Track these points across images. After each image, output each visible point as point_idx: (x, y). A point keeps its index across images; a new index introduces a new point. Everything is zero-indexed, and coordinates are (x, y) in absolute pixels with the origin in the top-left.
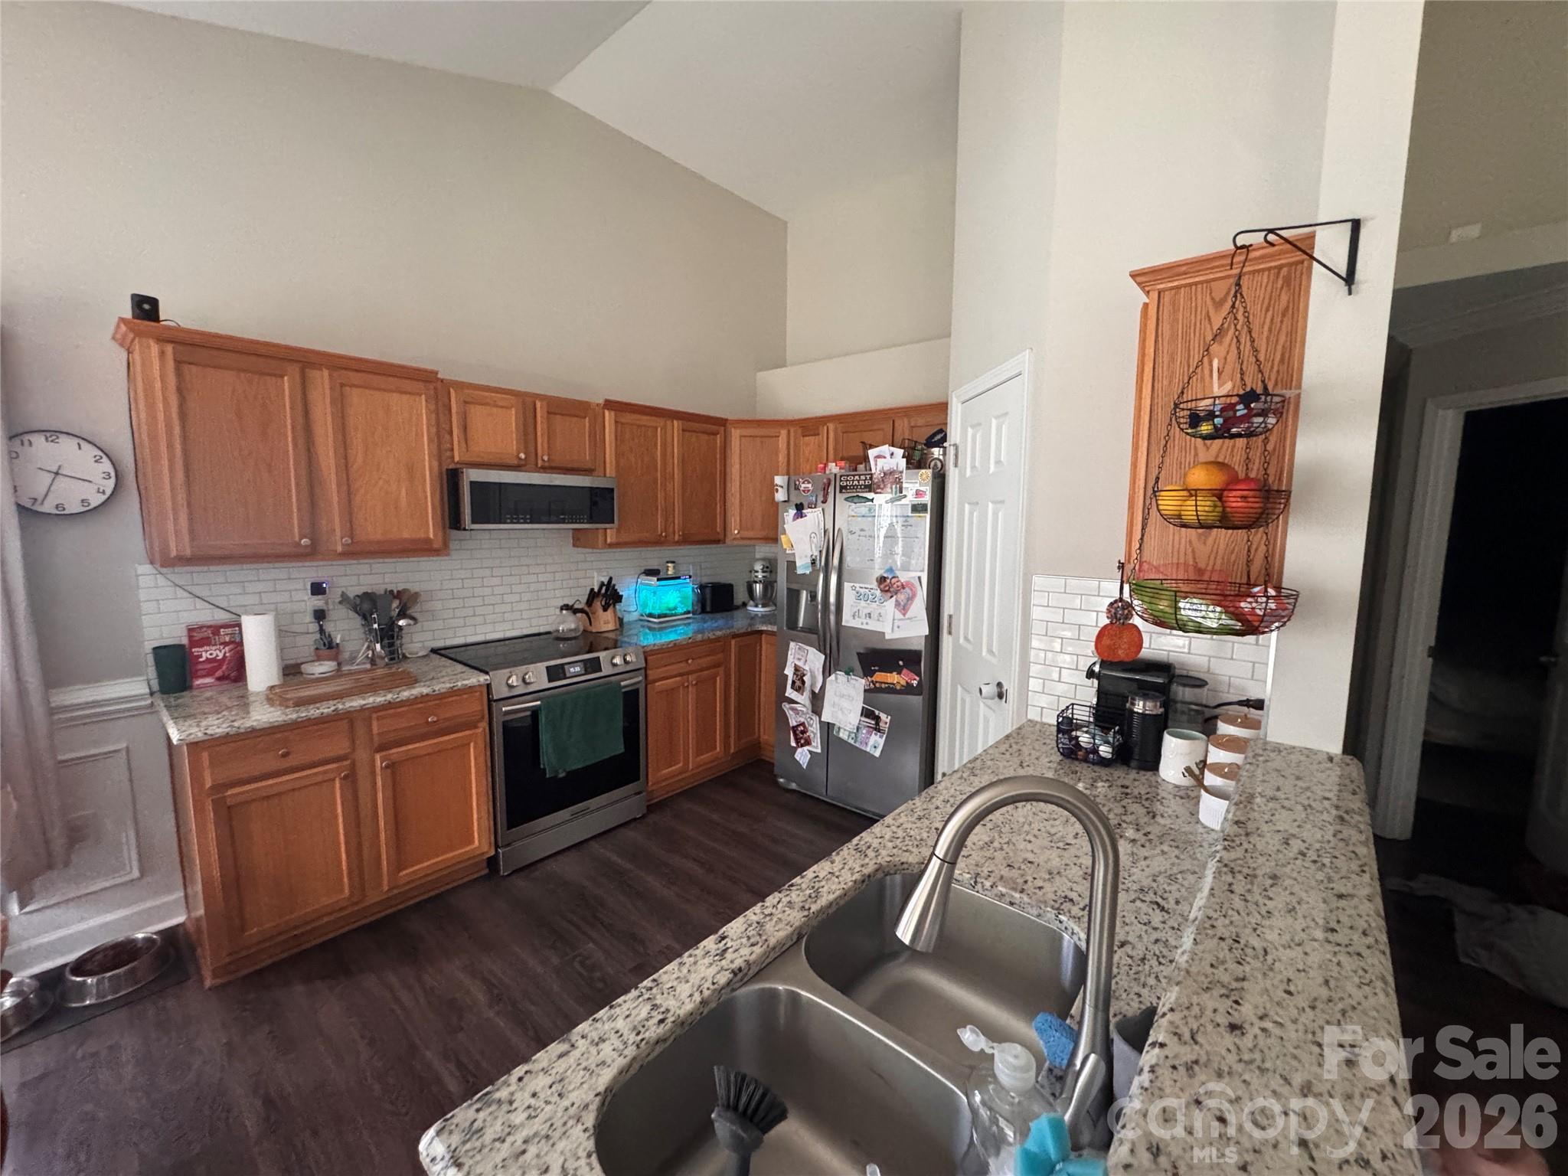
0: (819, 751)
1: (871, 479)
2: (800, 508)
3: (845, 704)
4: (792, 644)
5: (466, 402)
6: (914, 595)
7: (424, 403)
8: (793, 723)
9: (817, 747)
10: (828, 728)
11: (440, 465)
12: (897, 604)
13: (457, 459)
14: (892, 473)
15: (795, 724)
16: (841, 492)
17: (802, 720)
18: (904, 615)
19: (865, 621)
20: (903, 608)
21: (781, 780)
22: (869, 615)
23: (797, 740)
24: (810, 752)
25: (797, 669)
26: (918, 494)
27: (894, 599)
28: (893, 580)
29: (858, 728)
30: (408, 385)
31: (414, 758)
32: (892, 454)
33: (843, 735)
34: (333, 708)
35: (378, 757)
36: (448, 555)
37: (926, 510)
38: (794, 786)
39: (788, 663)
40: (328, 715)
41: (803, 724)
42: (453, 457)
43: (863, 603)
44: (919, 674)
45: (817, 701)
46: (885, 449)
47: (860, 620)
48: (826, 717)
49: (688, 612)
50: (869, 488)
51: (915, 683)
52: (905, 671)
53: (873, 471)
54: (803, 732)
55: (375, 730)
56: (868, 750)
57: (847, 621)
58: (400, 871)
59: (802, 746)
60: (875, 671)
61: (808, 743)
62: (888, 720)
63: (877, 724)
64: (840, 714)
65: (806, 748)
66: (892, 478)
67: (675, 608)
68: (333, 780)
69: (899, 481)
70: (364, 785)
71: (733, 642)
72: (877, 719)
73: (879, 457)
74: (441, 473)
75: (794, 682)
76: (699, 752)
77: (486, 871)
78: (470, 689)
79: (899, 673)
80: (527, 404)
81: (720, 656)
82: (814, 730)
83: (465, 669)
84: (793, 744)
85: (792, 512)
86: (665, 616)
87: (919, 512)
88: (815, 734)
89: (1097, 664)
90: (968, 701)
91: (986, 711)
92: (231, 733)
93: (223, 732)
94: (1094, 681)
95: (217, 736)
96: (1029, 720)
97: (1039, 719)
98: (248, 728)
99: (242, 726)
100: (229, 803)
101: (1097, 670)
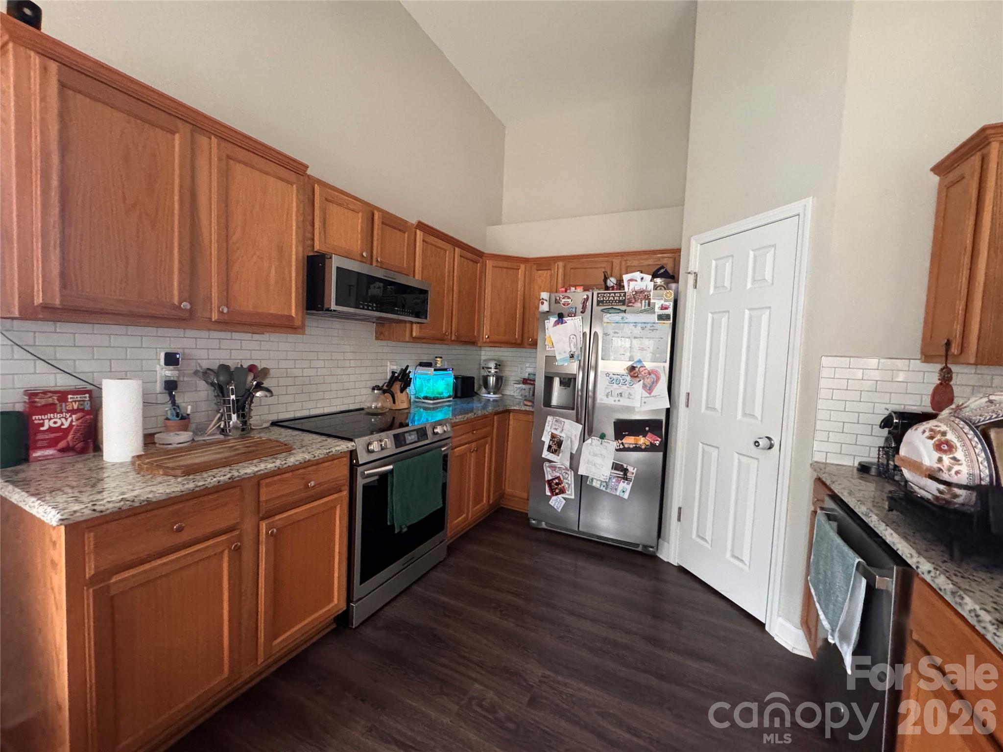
0: (573, 497)
1: (625, 296)
2: (561, 316)
3: (598, 461)
4: (549, 418)
5: (326, 199)
6: (658, 379)
7: (295, 192)
8: (548, 477)
9: (571, 495)
10: (581, 481)
11: (303, 252)
12: (644, 386)
13: (317, 248)
14: (642, 292)
15: (550, 478)
16: (598, 305)
17: (558, 475)
18: (650, 393)
19: (617, 399)
20: (649, 389)
21: (534, 522)
22: (621, 395)
23: (552, 490)
24: (565, 499)
25: (553, 436)
26: (663, 308)
27: (642, 382)
28: (641, 369)
29: (610, 478)
30: (283, 172)
31: (294, 523)
32: (642, 279)
33: (596, 484)
34: (229, 476)
35: (263, 526)
36: (303, 334)
37: (669, 319)
38: (543, 525)
39: (545, 433)
40: (226, 483)
41: (558, 478)
42: (313, 246)
43: (615, 386)
44: (661, 437)
45: (575, 460)
46: (638, 275)
47: (613, 399)
48: (581, 471)
49: (449, 397)
50: (623, 302)
51: (657, 443)
52: (649, 434)
53: (626, 290)
54: (557, 484)
55: (263, 498)
56: (618, 494)
57: (601, 399)
58: (275, 639)
59: (557, 494)
60: (626, 435)
61: (562, 491)
62: (634, 471)
63: (625, 474)
64: (593, 469)
65: (560, 496)
66: (642, 295)
67: (442, 393)
68: (223, 552)
69: (647, 298)
70: (247, 555)
71: (496, 417)
72: (625, 471)
73: (631, 280)
74: (303, 257)
75: (550, 447)
76: (475, 504)
77: (334, 626)
78: (330, 458)
79: (645, 436)
80: (370, 212)
81: (488, 429)
82: (569, 481)
83: (324, 438)
84: (548, 493)
85: (553, 319)
86: (437, 398)
87: (664, 320)
88: (569, 485)
89: (892, 417)
90: (715, 453)
91: (744, 460)
92: (124, 508)
93: (115, 507)
94: (886, 430)
95: (108, 512)
96: (816, 462)
97: (824, 461)
98: (143, 501)
99: (136, 499)
100: (113, 592)
101: (895, 421)
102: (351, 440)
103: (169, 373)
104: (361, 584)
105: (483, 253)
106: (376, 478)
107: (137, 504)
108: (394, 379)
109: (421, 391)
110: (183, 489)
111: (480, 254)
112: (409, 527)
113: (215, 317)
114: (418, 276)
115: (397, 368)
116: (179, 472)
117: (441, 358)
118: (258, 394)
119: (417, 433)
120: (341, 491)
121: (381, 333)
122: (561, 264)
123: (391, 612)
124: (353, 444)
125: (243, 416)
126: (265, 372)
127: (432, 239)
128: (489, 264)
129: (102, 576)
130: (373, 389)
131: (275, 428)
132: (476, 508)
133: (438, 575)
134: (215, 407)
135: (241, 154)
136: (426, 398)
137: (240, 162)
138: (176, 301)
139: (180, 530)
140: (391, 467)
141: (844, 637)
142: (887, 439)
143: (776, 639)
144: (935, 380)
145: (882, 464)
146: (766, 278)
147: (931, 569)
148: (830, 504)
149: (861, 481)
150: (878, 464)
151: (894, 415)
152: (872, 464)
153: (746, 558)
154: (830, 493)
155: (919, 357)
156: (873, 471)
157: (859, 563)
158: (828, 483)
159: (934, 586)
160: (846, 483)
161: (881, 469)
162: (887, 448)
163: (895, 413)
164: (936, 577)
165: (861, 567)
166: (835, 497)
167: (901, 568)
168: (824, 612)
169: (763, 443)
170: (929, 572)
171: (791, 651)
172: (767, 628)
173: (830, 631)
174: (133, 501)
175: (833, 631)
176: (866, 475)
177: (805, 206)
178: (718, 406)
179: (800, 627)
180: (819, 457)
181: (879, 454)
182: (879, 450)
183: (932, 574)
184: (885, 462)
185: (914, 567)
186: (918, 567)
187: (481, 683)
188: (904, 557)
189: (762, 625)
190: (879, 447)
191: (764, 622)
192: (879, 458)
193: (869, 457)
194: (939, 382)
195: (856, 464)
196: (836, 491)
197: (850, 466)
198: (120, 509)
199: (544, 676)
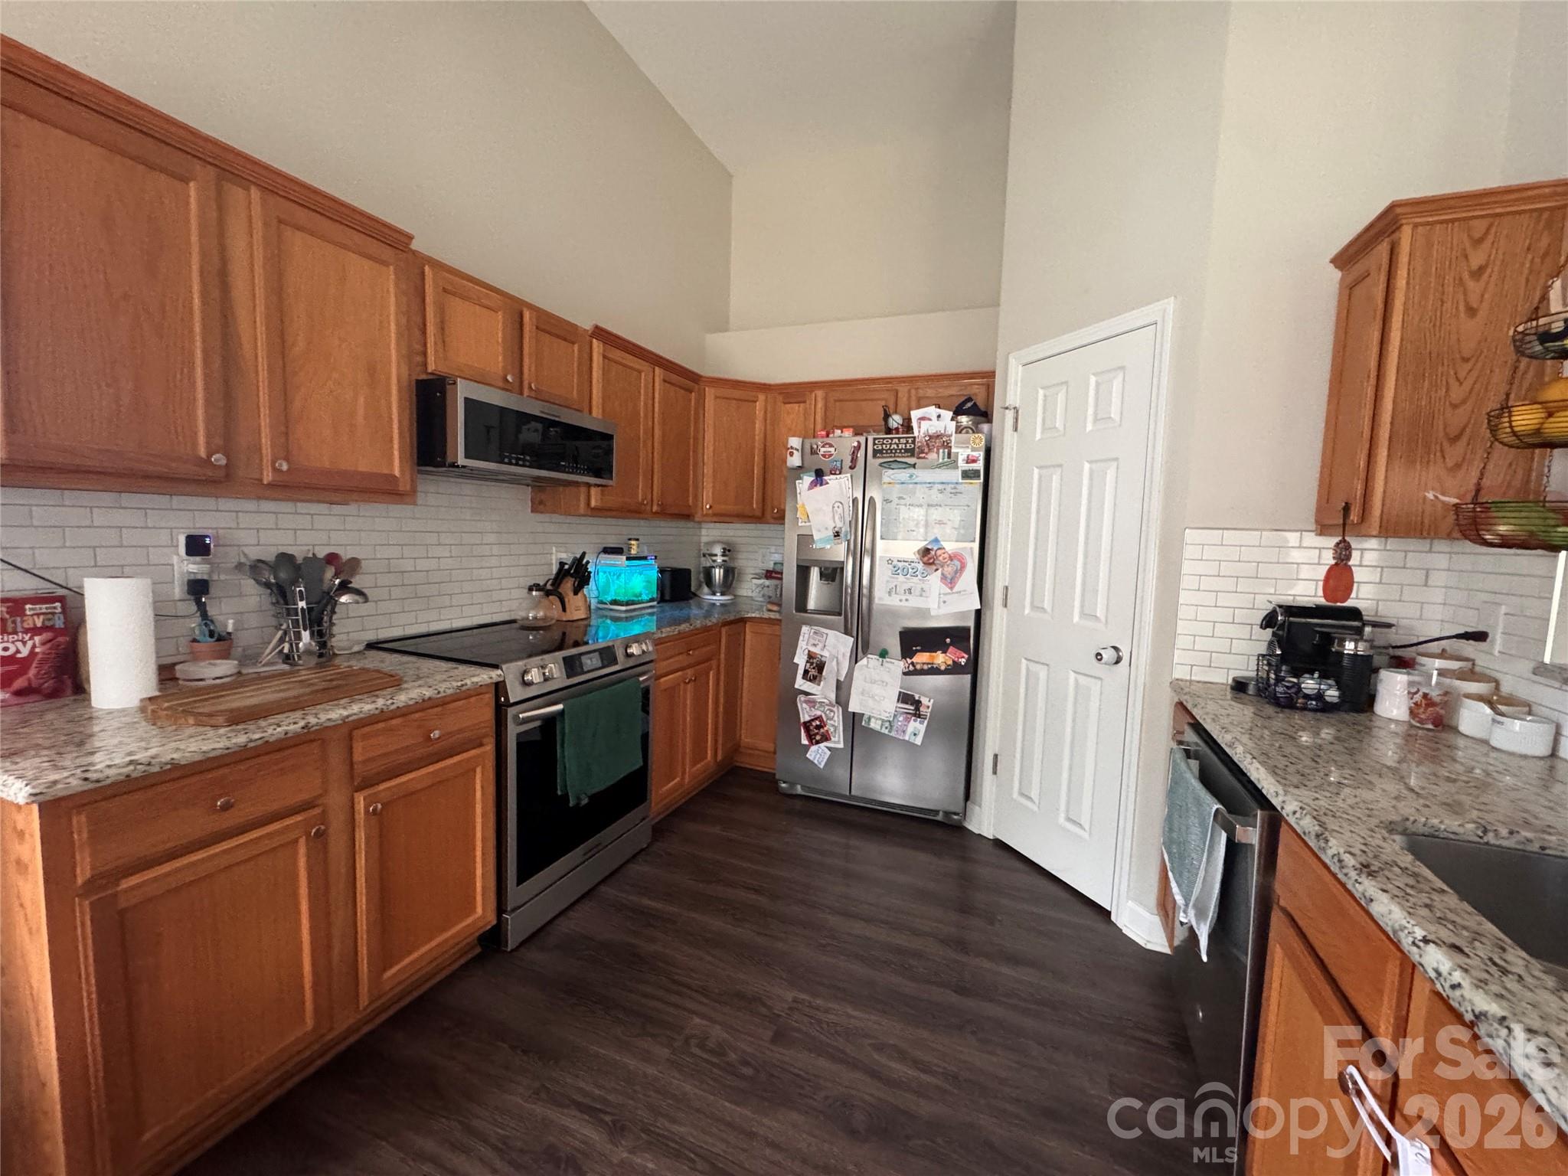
0: (841, 746)
1: (914, 442)
2: (819, 474)
3: (877, 690)
4: (805, 629)
5: (445, 290)
6: (963, 566)
7: (392, 277)
8: (805, 717)
9: (838, 742)
10: (853, 721)
11: (410, 373)
12: (944, 577)
13: (431, 368)
14: (938, 436)
15: (807, 718)
16: (874, 456)
17: (819, 713)
18: (951, 588)
19: (904, 598)
20: (950, 581)
21: (784, 785)
22: (910, 591)
23: (810, 737)
24: (829, 749)
25: (811, 656)
26: (970, 460)
27: (940, 571)
28: (939, 552)
29: (895, 716)
31: (409, 795)
32: (939, 416)
33: (875, 725)
34: (302, 723)
35: (360, 800)
36: (415, 504)
37: (979, 476)
38: (799, 790)
39: (798, 651)
40: (297, 735)
41: (819, 718)
42: (425, 364)
43: (901, 578)
44: (967, 651)
45: (843, 690)
46: (932, 411)
47: (898, 597)
48: (853, 707)
49: (652, 600)
50: (911, 452)
51: (963, 661)
52: (951, 649)
53: (916, 434)
54: (818, 727)
55: (358, 757)
56: (907, 738)
57: (880, 599)
58: (385, 970)
59: (818, 742)
60: (917, 651)
61: (826, 738)
62: (930, 704)
63: (917, 709)
64: (870, 702)
65: (822, 745)
66: (938, 440)
67: (640, 595)
68: (296, 841)
69: (947, 446)
70: (337, 845)
71: (724, 630)
72: (917, 704)
73: (923, 419)
74: (410, 382)
75: (806, 672)
76: (694, 763)
77: (478, 950)
78: (464, 695)
79: (945, 652)
80: (516, 311)
81: (713, 647)
82: (836, 722)
83: (451, 665)
84: (805, 741)
85: (808, 479)
86: (633, 603)
87: (971, 478)
88: (836, 728)
89: (1277, 613)
90: (1043, 673)
91: (1082, 680)
92: (134, 775)
93: (120, 774)
94: (1269, 631)
95: (108, 782)
96: (1177, 680)
97: (1188, 678)
98: (167, 764)
99: (153, 761)
100: (123, 903)
101: (1279, 618)
102: (496, 667)
103: (194, 567)
104: (518, 885)
105: (701, 376)
106: (538, 723)
107: (156, 769)
108: (562, 573)
109: (606, 592)
110: (228, 744)
111: (694, 378)
112: (592, 798)
113: (268, 477)
114: (597, 412)
115: (567, 557)
116: (221, 720)
117: (637, 540)
118: (344, 599)
119: (600, 654)
120: (481, 745)
121: (541, 502)
122: (820, 394)
123: (565, 926)
124: (499, 672)
125: (321, 634)
126: (354, 564)
127: (617, 354)
128: (710, 393)
129: (103, 880)
130: (530, 589)
131: (373, 653)
132: (695, 768)
133: (639, 868)
134: (274, 621)
135: (302, 215)
136: (615, 602)
137: (299, 228)
138: (202, 452)
139: (226, 807)
140: (560, 707)
141: (1201, 914)
142: (1271, 644)
143: (1125, 931)
144: (1329, 559)
145: (1262, 678)
146: (1112, 416)
147: (1298, 809)
148: (1191, 736)
149: (1233, 703)
150: (1258, 679)
151: (1278, 609)
152: (1251, 679)
153: (1085, 821)
154: (1192, 721)
155: (1313, 527)
156: (1251, 689)
157: (1217, 810)
158: (1189, 707)
159: (1299, 830)
160: (1211, 707)
161: (1260, 685)
162: (1270, 655)
163: (1280, 606)
164: (1300, 819)
165: (1220, 817)
166: (1197, 727)
167: (1266, 813)
168: (1177, 882)
169: (1108, 655)
170: (1295, 813)
171: (1143, 945)
172: (1113, 918)
173: (1183, 907)
174: (149, 764)
175: (1187, 905)
176: (1242, 695)
177: (1165, 311)
178: (1047, 605)
179: (1156, 912)
180: (1180, 673)
181: (1258, 664)
182: (1258, 659)
183: (1298, 815)
184: (1265, 676)
185: (1279, 808)
186: (1282, 808)
187: (703, 1016)
188: (1269, 797)
189: (1106, 914)
190: (1259, 655)
191: (1109, 909)
192: (1258, 670)
193: (1247, 670)
194: (1333, 562)
195: (1230, 681)
196: (1198, 718)
197: (1223, 684)
198: (128, 776)
199: (795, 1000)
